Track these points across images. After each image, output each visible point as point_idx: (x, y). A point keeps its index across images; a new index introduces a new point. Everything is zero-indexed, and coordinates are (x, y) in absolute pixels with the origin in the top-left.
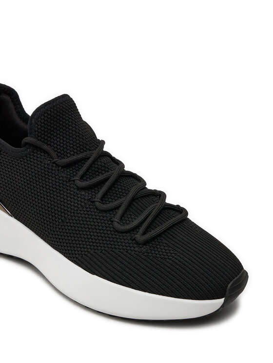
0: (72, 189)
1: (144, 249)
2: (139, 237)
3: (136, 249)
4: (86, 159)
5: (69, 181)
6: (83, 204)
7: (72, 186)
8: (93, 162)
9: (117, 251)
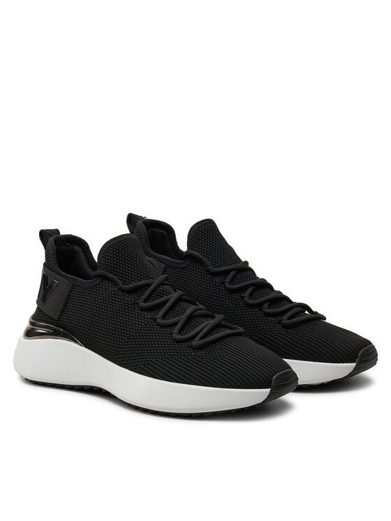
0: (136, 311)
1: (200, 353)
2: (195, 342)
3: (193, 354)
4: (149, 285)
5: (134, 304)
6: (146, 322)
7: (136, 308)
8: (156, 288)
9: (176, 357)
